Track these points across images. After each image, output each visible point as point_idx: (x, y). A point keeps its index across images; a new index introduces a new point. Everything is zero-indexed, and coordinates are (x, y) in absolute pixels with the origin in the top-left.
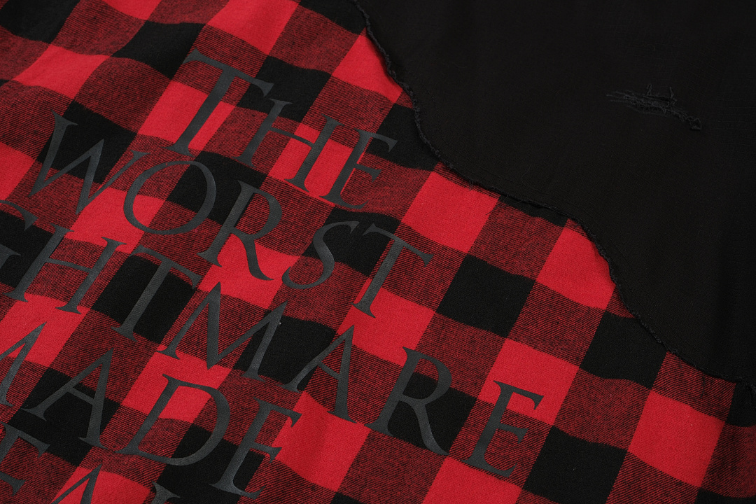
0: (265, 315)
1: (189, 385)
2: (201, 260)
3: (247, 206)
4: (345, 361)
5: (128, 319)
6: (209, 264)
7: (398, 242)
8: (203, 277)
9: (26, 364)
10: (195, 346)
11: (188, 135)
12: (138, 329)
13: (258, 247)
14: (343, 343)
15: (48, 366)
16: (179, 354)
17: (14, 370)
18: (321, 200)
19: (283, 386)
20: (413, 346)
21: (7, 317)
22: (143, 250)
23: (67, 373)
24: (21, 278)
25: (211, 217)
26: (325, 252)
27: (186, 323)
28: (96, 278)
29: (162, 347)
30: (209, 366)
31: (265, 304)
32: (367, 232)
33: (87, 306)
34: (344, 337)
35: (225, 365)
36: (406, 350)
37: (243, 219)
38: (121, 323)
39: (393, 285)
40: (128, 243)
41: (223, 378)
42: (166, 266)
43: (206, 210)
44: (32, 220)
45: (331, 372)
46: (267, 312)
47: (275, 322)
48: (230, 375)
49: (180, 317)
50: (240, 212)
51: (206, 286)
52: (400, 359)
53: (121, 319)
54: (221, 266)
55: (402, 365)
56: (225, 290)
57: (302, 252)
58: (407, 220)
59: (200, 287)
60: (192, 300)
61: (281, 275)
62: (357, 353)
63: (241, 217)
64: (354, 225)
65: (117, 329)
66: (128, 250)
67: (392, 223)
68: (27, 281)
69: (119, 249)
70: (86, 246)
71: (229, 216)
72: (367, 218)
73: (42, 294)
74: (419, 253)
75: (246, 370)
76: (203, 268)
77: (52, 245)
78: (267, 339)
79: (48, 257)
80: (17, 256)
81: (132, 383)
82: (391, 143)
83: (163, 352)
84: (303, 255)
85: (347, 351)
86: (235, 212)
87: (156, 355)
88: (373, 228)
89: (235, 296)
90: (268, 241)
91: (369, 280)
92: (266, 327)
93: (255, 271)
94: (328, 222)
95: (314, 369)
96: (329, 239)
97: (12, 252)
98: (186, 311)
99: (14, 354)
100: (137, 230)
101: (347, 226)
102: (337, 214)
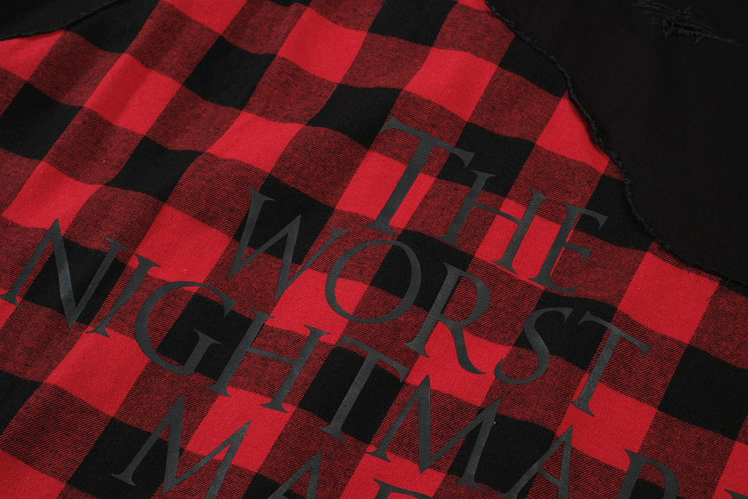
0: (478, 414)
1: (402, 491)
2: (408, 350)
3: (453, 291)
4: (565, 466)
5: (335, 417)
6: (417, 355)
7: (615, 332)
8: (411, 369)
9: (233, 469)
10: (405, 447)
11: (388, 211)
12: (345, 429)
13: (467, 336)
14: (562, 446)
15: (257, 471)
16: (390, 456)
17: (221, 475)
18: (531, 282)
19: (502, 495)
20: (636, 449)
21: (210, 413)
22: (348, 341)
23: (276, 479)
24: (222, 370)
25: (416, 303)
26: (539, 342)
27: (395, 421)
28: (300, 372)
29: (371, 448)
30: (422, 470)
31: (478, 401)
32: (582, 321)
33: (293, 404)
34: (563, 438)
35: (438, 469)
36: (629, 452)
37: (450, 305)
38: (329, 422)
39: (612, 379)
40: (333, 334)
41: (437, 484)
42: (372, 357)
43: (411, 295)
44: (231, 305)
45: (551, 479)
46: (480, 410)
47: (489, 421)
48: (444, 481)
49: (389, 414)
50: (447, 297)
51: (415, 379)
52: (622, 463)
53: (328, 418)
54: (428, 357)
55: (625, 470)
56: (434, 385)
57: (514, 341)
58: (624, 307)
59: (408, 381)
60: (400, 394)
61: (493, 368)
62: (577, 455)
63: (447, 303)
64: (567, 312)
65: (325, 429)
66: (333, 340)
67: (608, 311)
68: (228, 372)
69: (323, 338)
70: (288, 334)
71: (436, 302)
72: (580, 305)
73: (245, 389)
74: (637, 343)
75: (461, 476)
76: (410, 359)
77: (252, 332)
78: (482, 441)
79: (248, 346)
80: (218, 345)
81: (343, 489)
82: (601, 219)
83: (373, 454)
84: (515, 345)
85: (567, 453)
86: (441, 298)
87: (366, 457)
88: (588, 317)
89: (446, 391)
90: (476, 329)
91: (587, 374)
92: (479, 426)
93: (465, 363)
94: (538, 308)
95: (534, 477)
96: (541, 326)
97: (213, 341)
98: (394, 407)
99: (220, 457)
100: (341, 318)
101: (560, 313)
102: (548, 298)
